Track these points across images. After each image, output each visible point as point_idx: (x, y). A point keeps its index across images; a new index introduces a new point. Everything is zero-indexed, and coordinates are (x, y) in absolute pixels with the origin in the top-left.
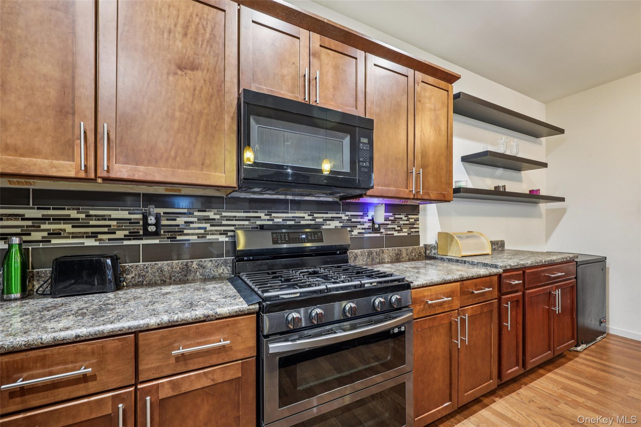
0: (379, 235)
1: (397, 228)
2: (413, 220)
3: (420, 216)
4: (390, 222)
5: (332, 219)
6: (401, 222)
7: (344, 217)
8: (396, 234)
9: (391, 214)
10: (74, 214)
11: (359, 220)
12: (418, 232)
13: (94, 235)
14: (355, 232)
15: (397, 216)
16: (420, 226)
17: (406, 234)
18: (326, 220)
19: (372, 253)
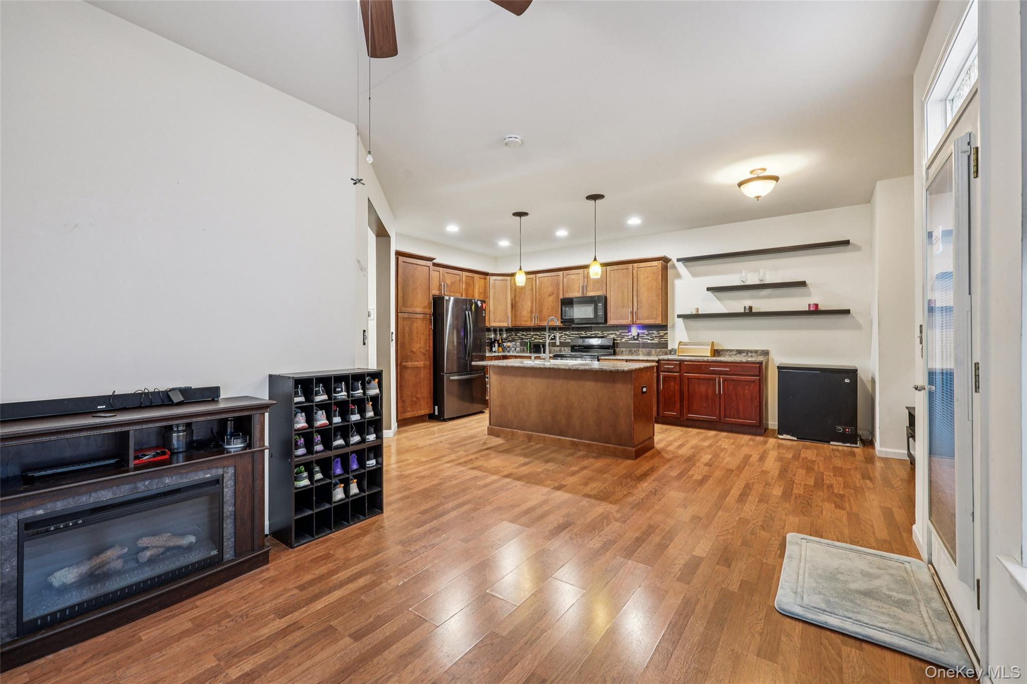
0: (637, 342)
1: (650, 338)
2: (663, 334)
3: (669, 331)
4: (645, 335)
5: (612, 334)
6: (653, 335)
7: (618, 333)
8: (649, 341)
9: (646, 331)
10: (538, 333)
11: (626, 334)
12: (667, 341)
13: (542, 339)
14: (624, 340)
15: (650, 332)
16: (668, 337)
17: (657, 342)
18: (608, 334)
19: (631, 350)
